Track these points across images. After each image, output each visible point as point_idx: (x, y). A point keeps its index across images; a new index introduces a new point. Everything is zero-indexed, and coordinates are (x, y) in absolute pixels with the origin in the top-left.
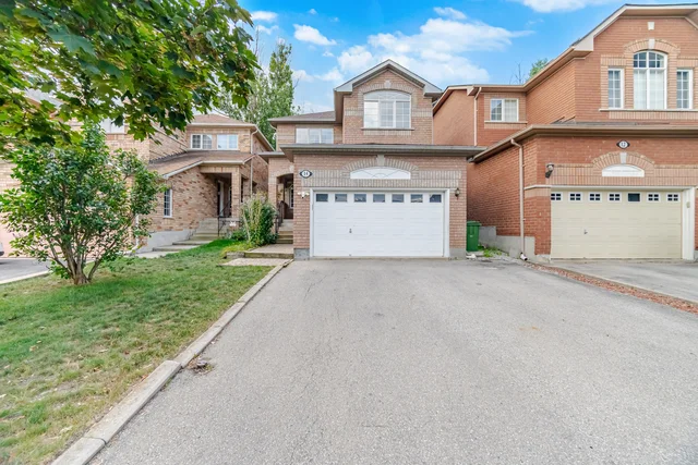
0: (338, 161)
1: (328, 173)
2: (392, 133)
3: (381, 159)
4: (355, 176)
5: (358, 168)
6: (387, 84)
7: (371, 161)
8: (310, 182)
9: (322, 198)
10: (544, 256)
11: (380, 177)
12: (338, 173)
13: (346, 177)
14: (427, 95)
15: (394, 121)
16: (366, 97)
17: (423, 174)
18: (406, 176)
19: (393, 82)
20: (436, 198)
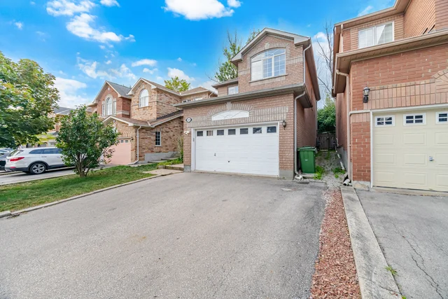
0: (204, 110)
1: (199, 118)
2: (270, 81)
3: (229, 105)
4: (215, 118)
5: (216, 113)
6: (267, 46)
7: (223, 107)
8: (191, 124)
9: (200, 134)
10: (362, 182)
11: (229, 118)
12: (205, 118)
13: (209, 120)
14: (297, 45)
15: (273, 72)
16: (253, 60)
17: (257, 112)
18: (245, 114)
19: (271, 43)
20: (272, 129)
